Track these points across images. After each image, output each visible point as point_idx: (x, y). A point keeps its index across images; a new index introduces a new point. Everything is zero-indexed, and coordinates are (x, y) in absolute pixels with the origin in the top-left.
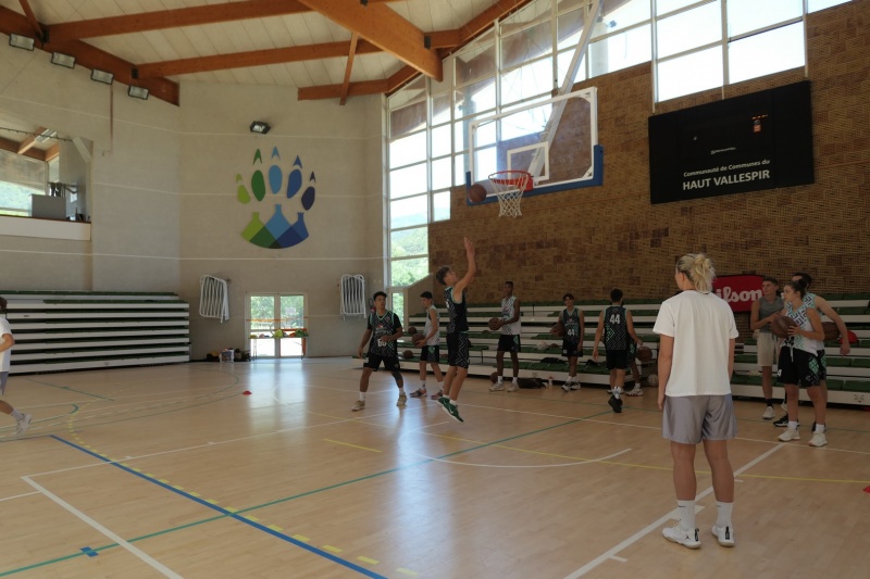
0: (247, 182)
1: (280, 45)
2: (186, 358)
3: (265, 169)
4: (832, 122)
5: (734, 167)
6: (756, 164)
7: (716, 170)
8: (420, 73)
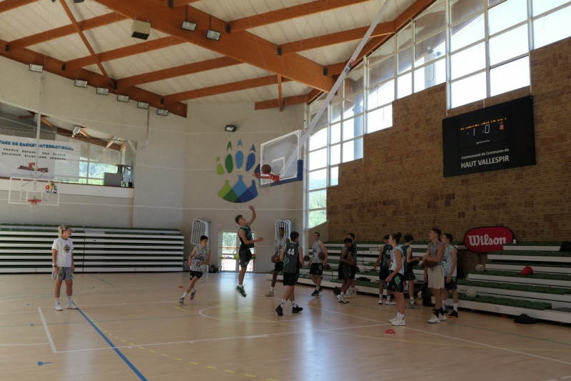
0: (223, 162)
1: (239, 80)
2: (181, 269)
3: (233, 153)
4: (546, 123)
5: (490, 153)
6: (501, 151)
7: (479, 155)
8: (323, 92)
